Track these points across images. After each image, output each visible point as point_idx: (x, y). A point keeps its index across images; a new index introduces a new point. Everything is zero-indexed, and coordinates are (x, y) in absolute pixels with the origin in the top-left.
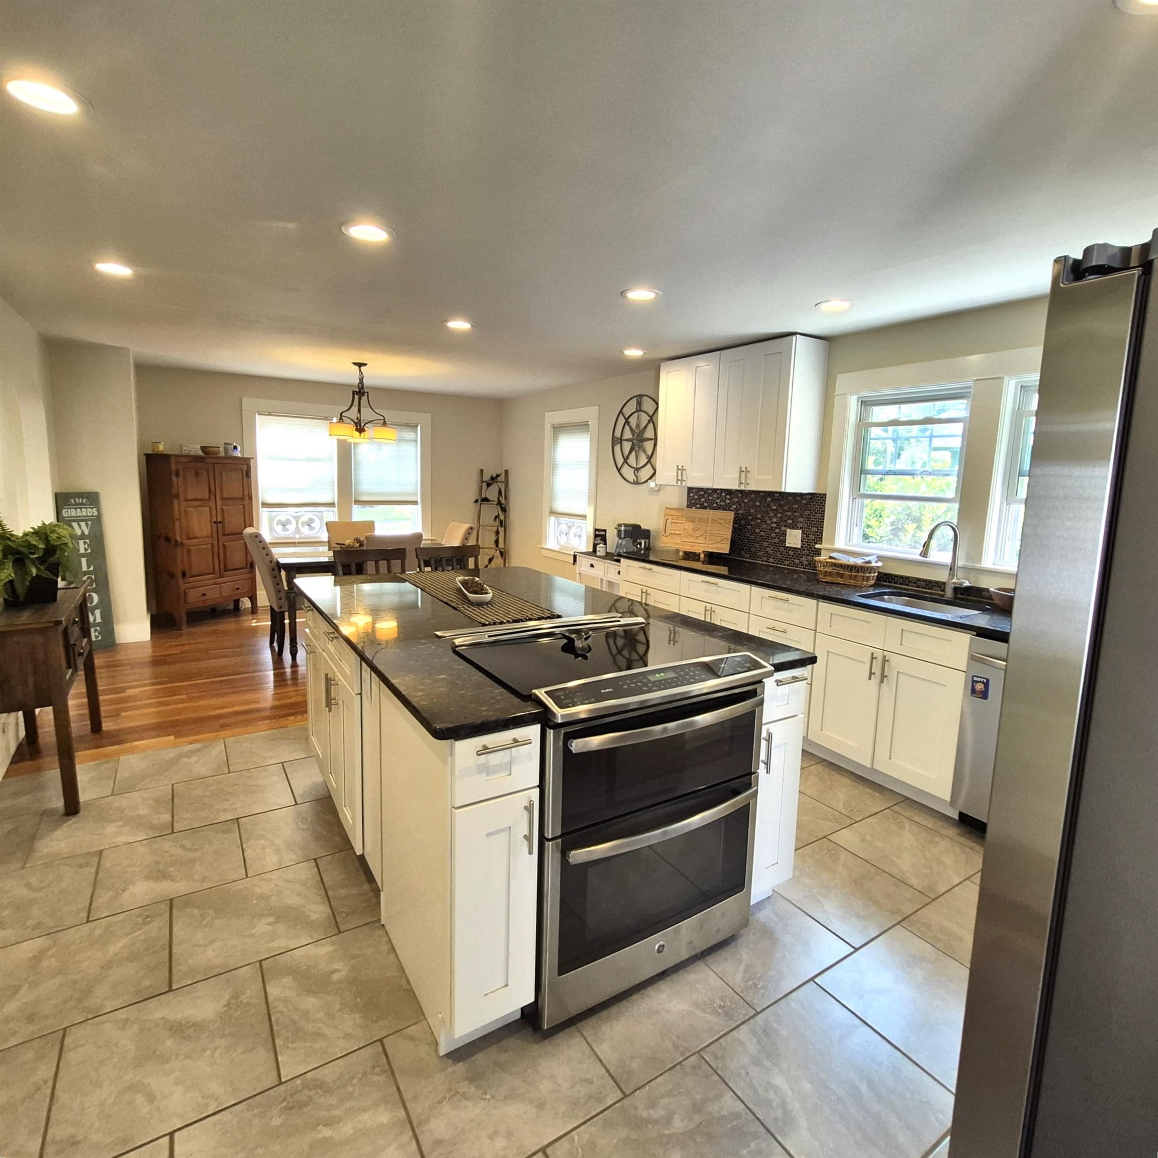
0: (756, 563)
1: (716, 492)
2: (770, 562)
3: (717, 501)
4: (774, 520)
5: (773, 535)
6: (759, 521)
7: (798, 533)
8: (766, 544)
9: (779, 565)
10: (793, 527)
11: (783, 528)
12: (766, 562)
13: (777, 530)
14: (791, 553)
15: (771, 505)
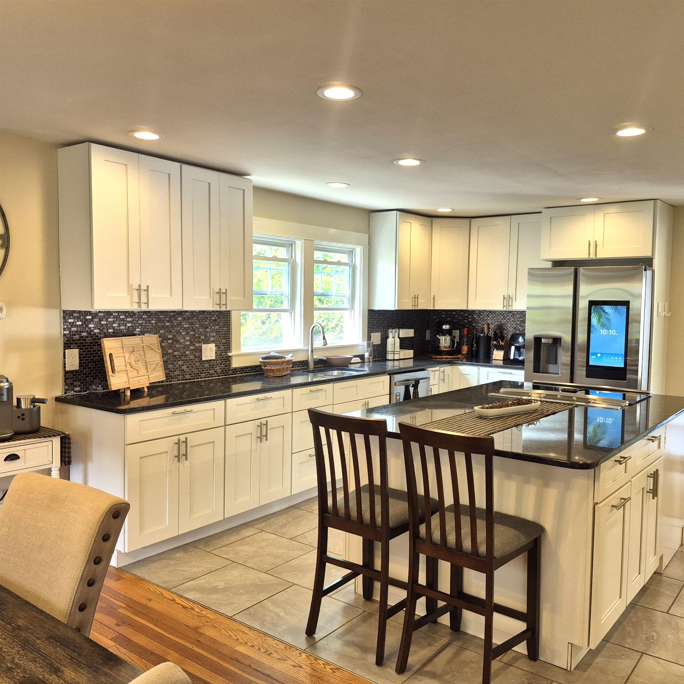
0: (171, 384)
1: (112, 314)
2: (187, 379)
3: (114, 325)
4: (188, 338)
5: (188, 353)
6: (170, 341)
7: (212, 346)
8: (180, 363)
9: (196, 380)
10: (207, 342)
11: (197, 345)
12: (182, 380)
13: (192, 348)
14: (207, 365)
15: (183, 324)
